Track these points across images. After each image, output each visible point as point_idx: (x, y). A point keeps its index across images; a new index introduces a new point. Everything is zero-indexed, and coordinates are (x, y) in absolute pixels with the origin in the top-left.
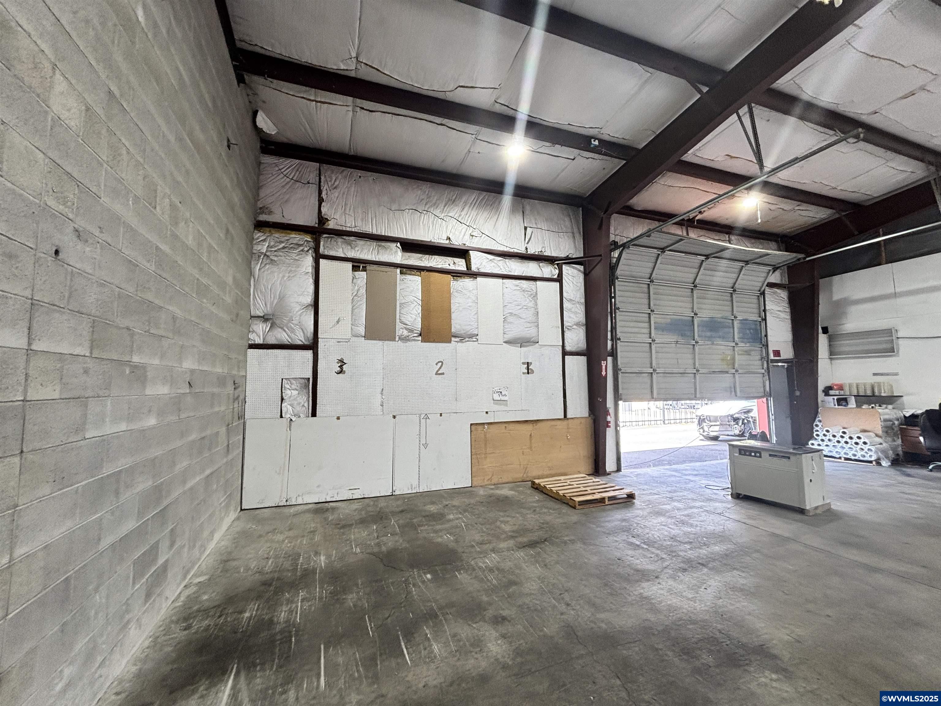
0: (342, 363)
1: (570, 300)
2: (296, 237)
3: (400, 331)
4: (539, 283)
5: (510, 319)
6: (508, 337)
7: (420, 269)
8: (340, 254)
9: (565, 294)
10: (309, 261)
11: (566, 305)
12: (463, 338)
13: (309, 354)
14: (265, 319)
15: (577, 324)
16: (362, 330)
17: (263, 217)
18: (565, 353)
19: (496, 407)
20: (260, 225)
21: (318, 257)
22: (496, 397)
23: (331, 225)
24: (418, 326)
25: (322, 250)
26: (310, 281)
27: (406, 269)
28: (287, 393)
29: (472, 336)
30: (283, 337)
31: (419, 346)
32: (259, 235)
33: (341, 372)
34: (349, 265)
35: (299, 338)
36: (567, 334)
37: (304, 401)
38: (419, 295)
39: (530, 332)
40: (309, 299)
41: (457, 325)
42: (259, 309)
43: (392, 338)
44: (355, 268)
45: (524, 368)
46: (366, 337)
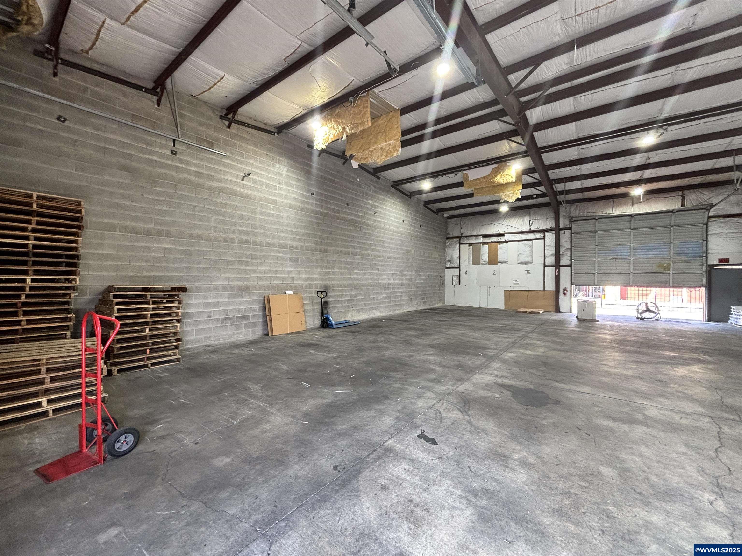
0: (466, 271)
1: (548, 246)
2: (455, 240)
3: (482, 262)
4: (534, 241)
5: (520, 255)
6: (520, 261)
7: (487, 243)
8: (466, 242)
9: (546, 244)
10: (458, 245)
11: (546, 248)
12: (502, 263)
13: (458, 269)
14: (449, 261)
15: (552, 255)
16: (471, 262)
17: (448, 236)
18: (545, 266)
19: (515, 285)
20: (448, 238)
21: (460, 244)
22: (514, 282)
23: (464, 235)
24: (487, 260)
25: (461, 242)
26: (458, 251)
27: (484, 244)
28: (454, 279)
29: (506, 262)
30: (453, 265)
31: (488, 266)
32: (447, 241)
33: (466, 274)
34: (468, 245)
35: (456, 265)
36: (547, 259)
37: (458, 281)
38: (488, 251)
39: (529, 259)
40: (458, 255)
41: (501, 258)
42: (448, 258)
43: (479, 264)
44: (469, 246)
45: (526, 272)
46: (473, 264)
